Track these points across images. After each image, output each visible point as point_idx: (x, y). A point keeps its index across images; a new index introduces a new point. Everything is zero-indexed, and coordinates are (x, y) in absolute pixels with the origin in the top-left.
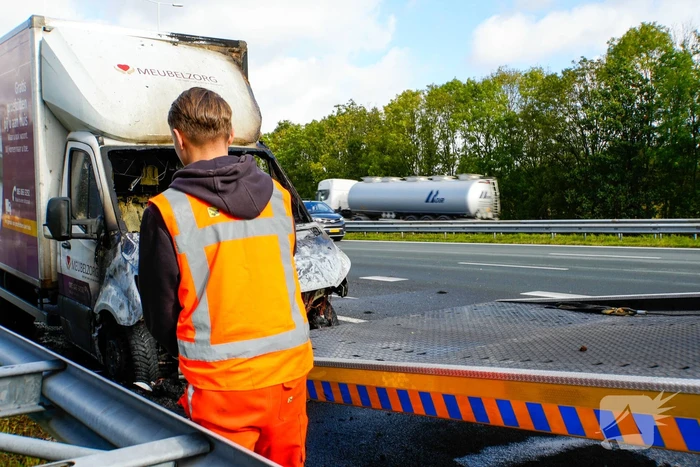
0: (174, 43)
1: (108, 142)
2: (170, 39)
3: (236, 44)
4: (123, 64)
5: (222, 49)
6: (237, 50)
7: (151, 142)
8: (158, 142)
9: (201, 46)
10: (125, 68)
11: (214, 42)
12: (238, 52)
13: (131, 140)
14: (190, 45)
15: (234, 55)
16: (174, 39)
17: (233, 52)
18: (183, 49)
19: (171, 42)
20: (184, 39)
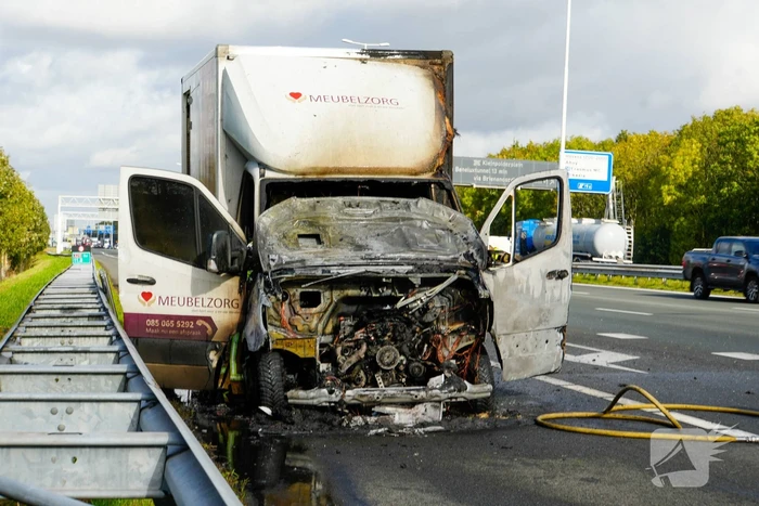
0: (363, 61)
1: (269, 174)
2: (360, 56)
3: (438, 54)
4: (295, 91)
5: (421, 62)
6: (439, 61)
7: (310, 174)
8: (318, 174)
9: (396, 61)
10: (296, 96)
11: (410, 55)
12: (441, 65)
13: (290, 173)
14: (383, 61)
15: (436, 67)
16: (364, 56)
17: (435, 64)
18: (374, 66)
19: (360, 60)
20: (376, 54)
